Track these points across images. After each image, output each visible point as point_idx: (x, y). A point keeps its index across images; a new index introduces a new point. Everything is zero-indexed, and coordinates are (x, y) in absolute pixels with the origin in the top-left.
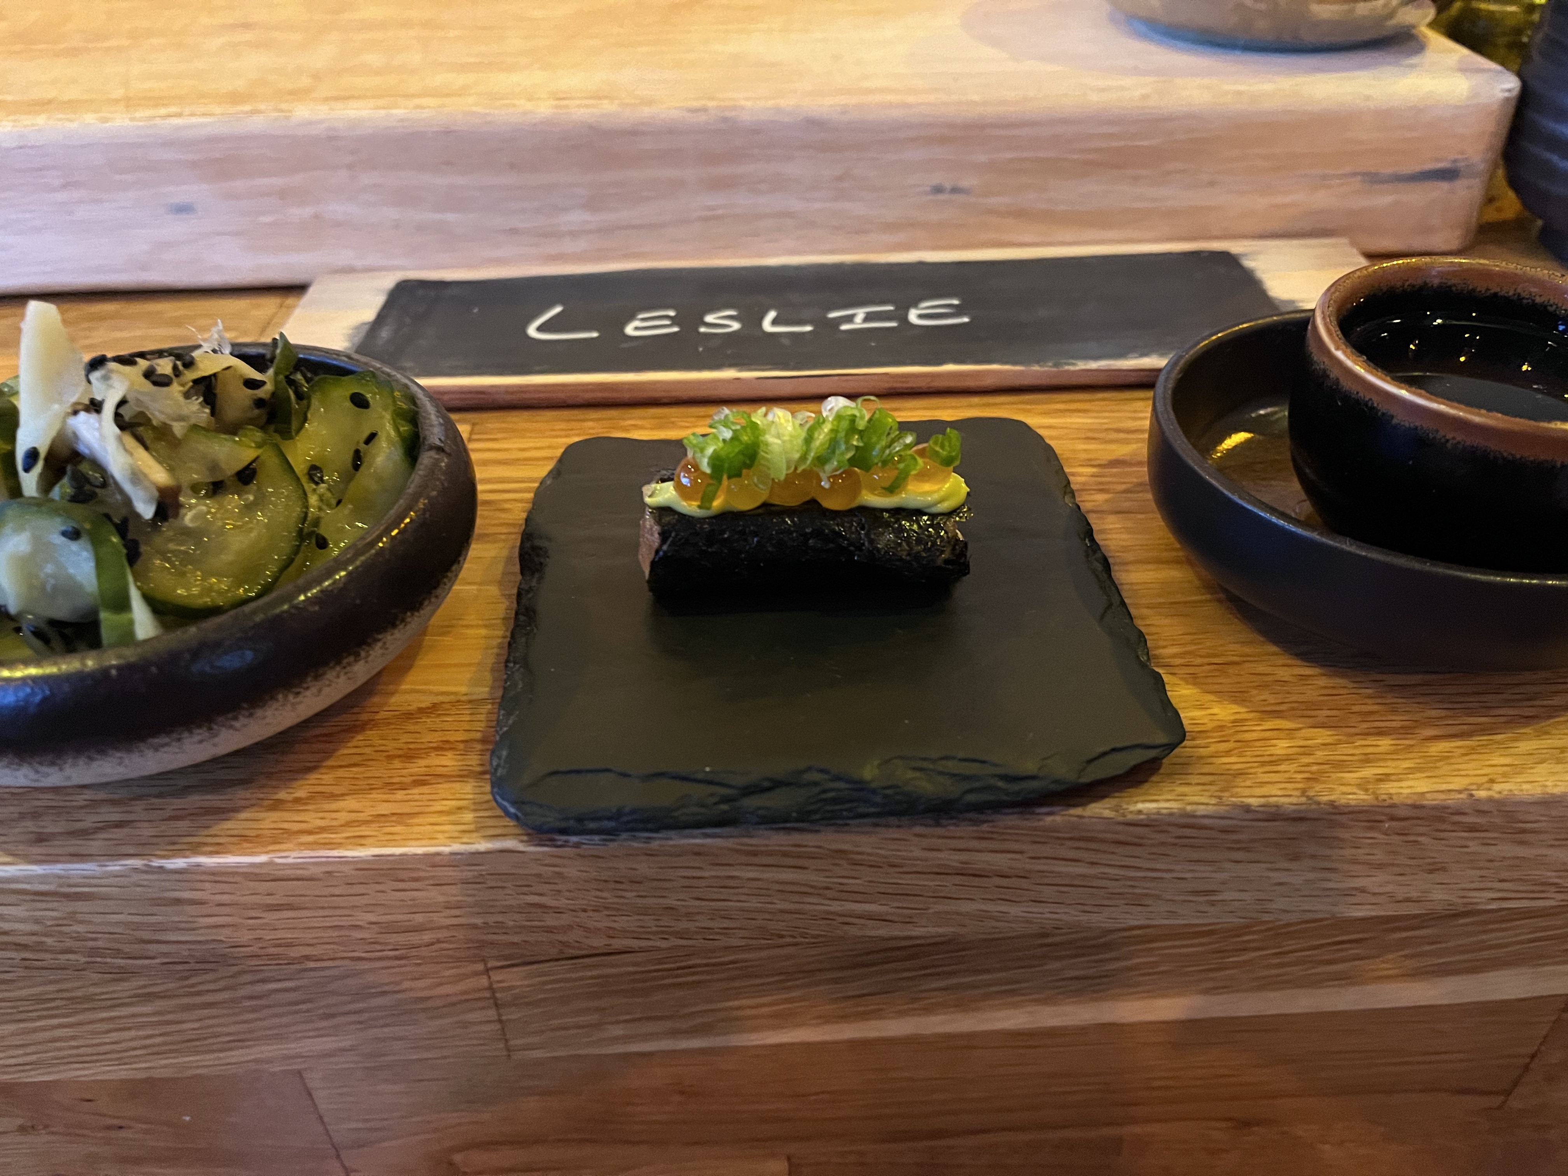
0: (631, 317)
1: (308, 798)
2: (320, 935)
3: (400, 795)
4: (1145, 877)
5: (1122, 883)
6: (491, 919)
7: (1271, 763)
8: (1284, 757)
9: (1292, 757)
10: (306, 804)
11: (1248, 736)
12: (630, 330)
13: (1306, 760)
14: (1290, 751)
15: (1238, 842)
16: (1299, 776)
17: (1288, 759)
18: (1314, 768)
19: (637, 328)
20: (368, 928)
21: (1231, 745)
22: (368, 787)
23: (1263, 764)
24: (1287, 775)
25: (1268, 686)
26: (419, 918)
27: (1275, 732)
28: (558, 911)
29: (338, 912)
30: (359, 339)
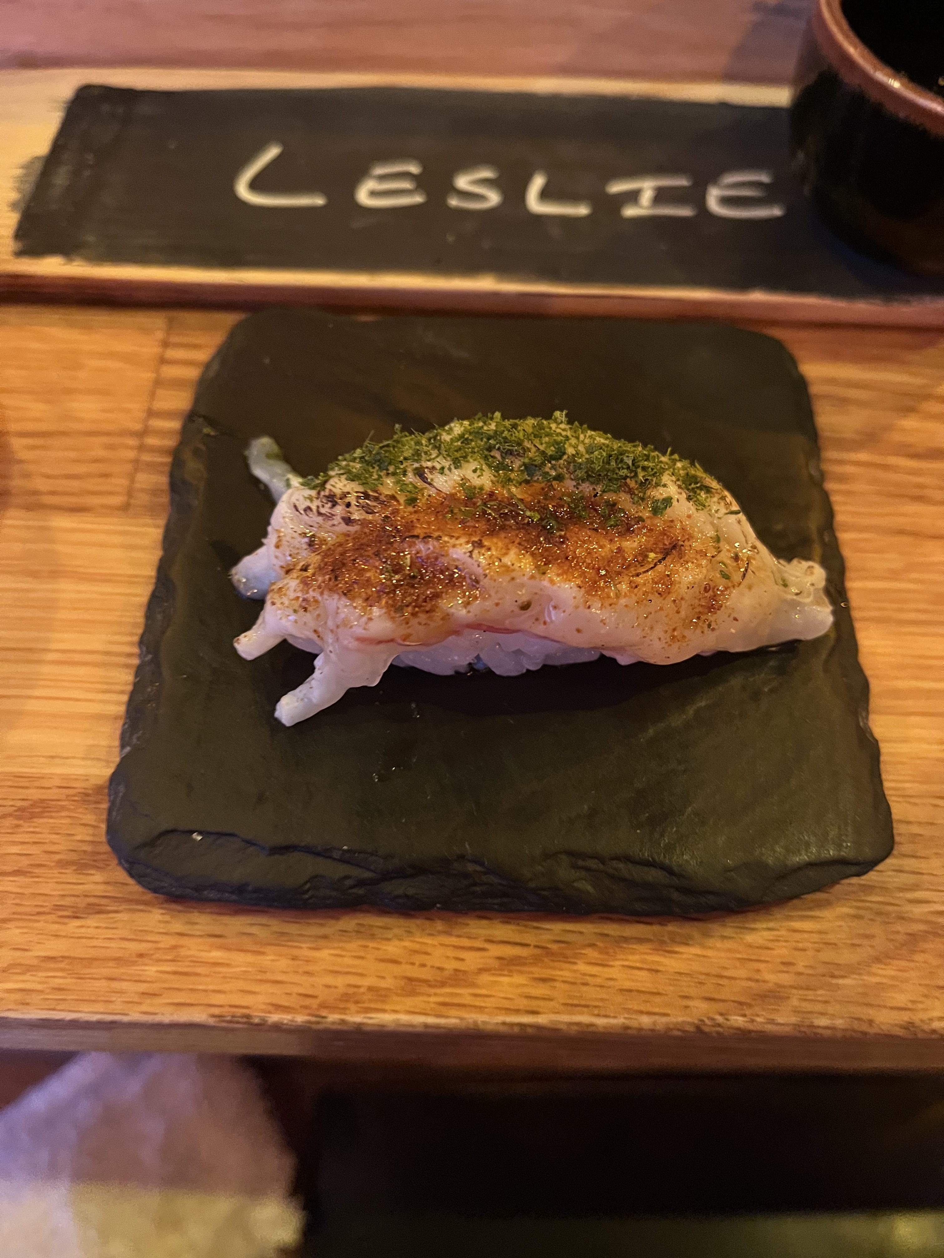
0: (366, 173)
12: (362, 196)
19: (372, 194)
30: (28, 187)
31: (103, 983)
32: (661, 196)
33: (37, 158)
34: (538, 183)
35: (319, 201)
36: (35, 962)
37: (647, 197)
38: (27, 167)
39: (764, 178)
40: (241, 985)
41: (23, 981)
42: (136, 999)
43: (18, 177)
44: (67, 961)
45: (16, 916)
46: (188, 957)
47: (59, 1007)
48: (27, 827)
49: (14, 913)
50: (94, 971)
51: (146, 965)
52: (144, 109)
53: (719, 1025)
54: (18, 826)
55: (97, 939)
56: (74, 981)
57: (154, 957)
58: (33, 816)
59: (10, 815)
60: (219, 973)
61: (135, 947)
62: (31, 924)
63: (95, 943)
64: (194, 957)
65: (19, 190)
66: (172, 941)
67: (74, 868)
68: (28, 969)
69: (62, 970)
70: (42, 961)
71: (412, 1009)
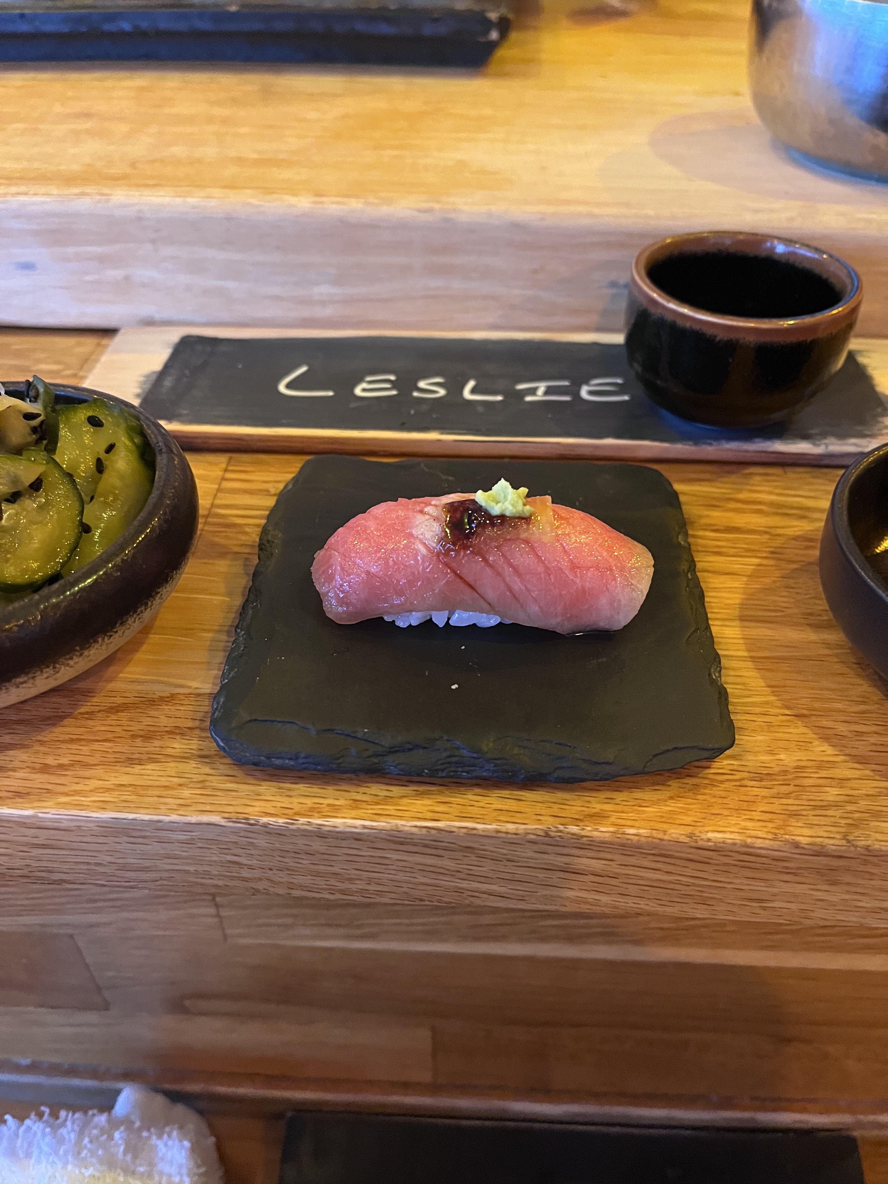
0: (361, 380)
1: (69, 765)
2: (73, 867)
3: (137, 769)
4: (711, 886)
5: (691, 888)
6: (200, 868)
7: (822, 807)
8: (834, 804)
9: (839, 804)
10: (67, 770)
11: (806, 782)
12: (358, 391)
13: (850, 808)
14: (838, 799)
15: (787, 868)
16: (843, 821)
17: (836, 805)
18: (857, 815)
19: (364, 390)
20: (109, 866)
21: (791, 788)
22: (114, 760)
23: (815, 807)
24: (833, 819)
25: (829, 739)
26: (147, 863)
27: (829, 780)
28: (251, 867)
29: (85, 853)
30: (148, 386)
31: (156, 798)
32: (549, 391)
33: (154, 372)
34: (471, 384)
35: (331, 394)
36: (112, 787)
37: (540, 392)
38: (147, 376)
39: (619, 381)
40: (244, 801)
41: (104, 796)
42: (175, 807)
43: (140, 382)
44: (133, 787)
45: (102, 763)
46: (210, 786)
47: (124, 811)
48: (114, 717)
49: (101, 762)
50: (150, 792)
51: (184, 790)
52: (222, 348)
53: (561, 831)
54: (108, 717)
55: (153, 776)
56: (137, 797)
57: (189, 786)
58: (118, 711)
59: (103, 711)
60: (231, 795)
61: (176, 780)
62: (111, 767)
63: (151, 778)
64: (215, 786)
65: (141, 388)
66: (201, 778)
67: (141, 739)
68: (108, 790)
69: (130, 791)
70: (118, 787)
71: (355, 817)
